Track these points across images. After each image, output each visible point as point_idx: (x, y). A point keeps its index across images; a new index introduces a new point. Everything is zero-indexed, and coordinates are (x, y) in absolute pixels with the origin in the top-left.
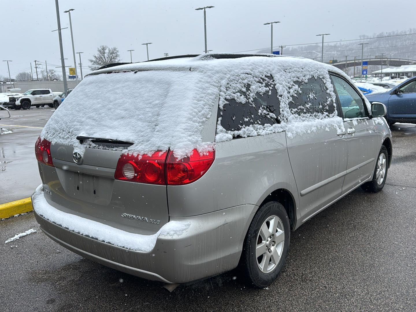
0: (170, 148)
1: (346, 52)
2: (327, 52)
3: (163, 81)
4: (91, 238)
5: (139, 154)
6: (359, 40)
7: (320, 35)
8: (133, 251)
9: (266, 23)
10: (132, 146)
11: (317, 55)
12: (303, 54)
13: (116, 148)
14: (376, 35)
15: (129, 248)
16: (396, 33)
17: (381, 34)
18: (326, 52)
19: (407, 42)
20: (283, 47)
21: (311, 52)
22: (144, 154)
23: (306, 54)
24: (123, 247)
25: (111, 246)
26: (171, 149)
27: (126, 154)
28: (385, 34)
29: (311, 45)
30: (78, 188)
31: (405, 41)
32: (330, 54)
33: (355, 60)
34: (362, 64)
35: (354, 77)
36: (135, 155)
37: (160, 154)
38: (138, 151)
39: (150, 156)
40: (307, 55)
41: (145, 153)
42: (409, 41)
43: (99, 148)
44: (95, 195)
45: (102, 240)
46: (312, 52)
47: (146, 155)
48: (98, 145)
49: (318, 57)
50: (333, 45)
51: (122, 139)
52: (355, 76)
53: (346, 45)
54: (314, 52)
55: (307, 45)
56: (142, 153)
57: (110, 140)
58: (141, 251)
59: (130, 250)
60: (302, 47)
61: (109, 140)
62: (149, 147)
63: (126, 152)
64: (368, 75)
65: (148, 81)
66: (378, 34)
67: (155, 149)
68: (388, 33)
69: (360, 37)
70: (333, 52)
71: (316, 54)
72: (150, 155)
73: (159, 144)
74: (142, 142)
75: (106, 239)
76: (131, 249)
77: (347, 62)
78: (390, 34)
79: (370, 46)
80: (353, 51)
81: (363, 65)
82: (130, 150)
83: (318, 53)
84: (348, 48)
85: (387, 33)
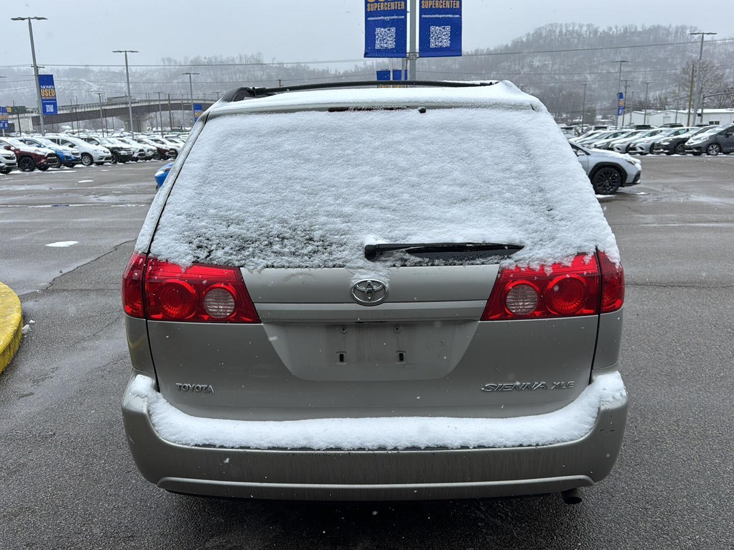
0: (599, 248)
1: (142, 86)
2: (109, 84)
3: (502, 129)
4: (424, 450)
5: (543, 265)
6: (162, 67)
7: (121, 52)
8: (545, 446)
9: (16, 17)
10: (521, 251)
11: (91, 86)
12: (62, 83)
13: (482, 260)
14: (189, 60)
15: (535, 444)
16: (219, 59)
17: (196, 58)
18: (106, 82)
19: (238, 75)
20: (40, 67)
21: (77, 80)
22: (555, 264)
23: (69, 83)
24: (518, 446)
25: (490, 451)
26: (601, 249)
27: (513, 268)
28: (203, 60)
29: (75, 68)
30: (342, 358)
31: (235, 74)
32: (114, 87)
33: (169, 100)
34: (193, 108)
35: (171, 129)
36: (535, 266)
37: (587, 259)
38: (541, 259)
39: (570, 265)
40: (70, 86)
41: (557, 261)
42: (241, 76)
43: (432, 265)
44: (402, 363)
45: (459, 447)
46: (79, 81)
47: (560, 264)
48: (428, 259)
49: (92, 90)
50: (117, 71)
51: (496, 240)
52: (173, 128)
53: (140, 72)
54: (83, 80)
55: (67, 68)
56: (550, 261)
57: (471, 245)
58: (563, 442)
59: (538, 447)
60: (58, 70)
61: (468, 245)
62: (562, 250)
63: (510, 264)
64: (187, 127)
65: (468, 128)
66: (191, 58)
67: (573, 251)
68: (207, 58)
69: (163, 60)
70: (119, 84)
71: (87, 85)
72: (568, 263)
73: (578, 241)
74: (541, 242)
75: (470, 442)
76: (540, 444)
77: (150, 103)
78: (211, 61)
79: (181, 78)
80: (155, 85)
81: (195, 109)
82: (520, 260)
83: (91, 84)
84: (144, 78)
85: (205, 58)
